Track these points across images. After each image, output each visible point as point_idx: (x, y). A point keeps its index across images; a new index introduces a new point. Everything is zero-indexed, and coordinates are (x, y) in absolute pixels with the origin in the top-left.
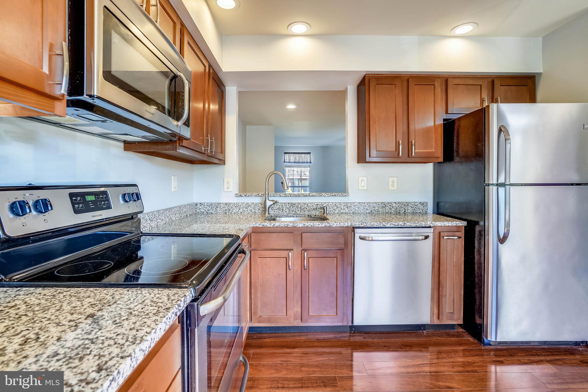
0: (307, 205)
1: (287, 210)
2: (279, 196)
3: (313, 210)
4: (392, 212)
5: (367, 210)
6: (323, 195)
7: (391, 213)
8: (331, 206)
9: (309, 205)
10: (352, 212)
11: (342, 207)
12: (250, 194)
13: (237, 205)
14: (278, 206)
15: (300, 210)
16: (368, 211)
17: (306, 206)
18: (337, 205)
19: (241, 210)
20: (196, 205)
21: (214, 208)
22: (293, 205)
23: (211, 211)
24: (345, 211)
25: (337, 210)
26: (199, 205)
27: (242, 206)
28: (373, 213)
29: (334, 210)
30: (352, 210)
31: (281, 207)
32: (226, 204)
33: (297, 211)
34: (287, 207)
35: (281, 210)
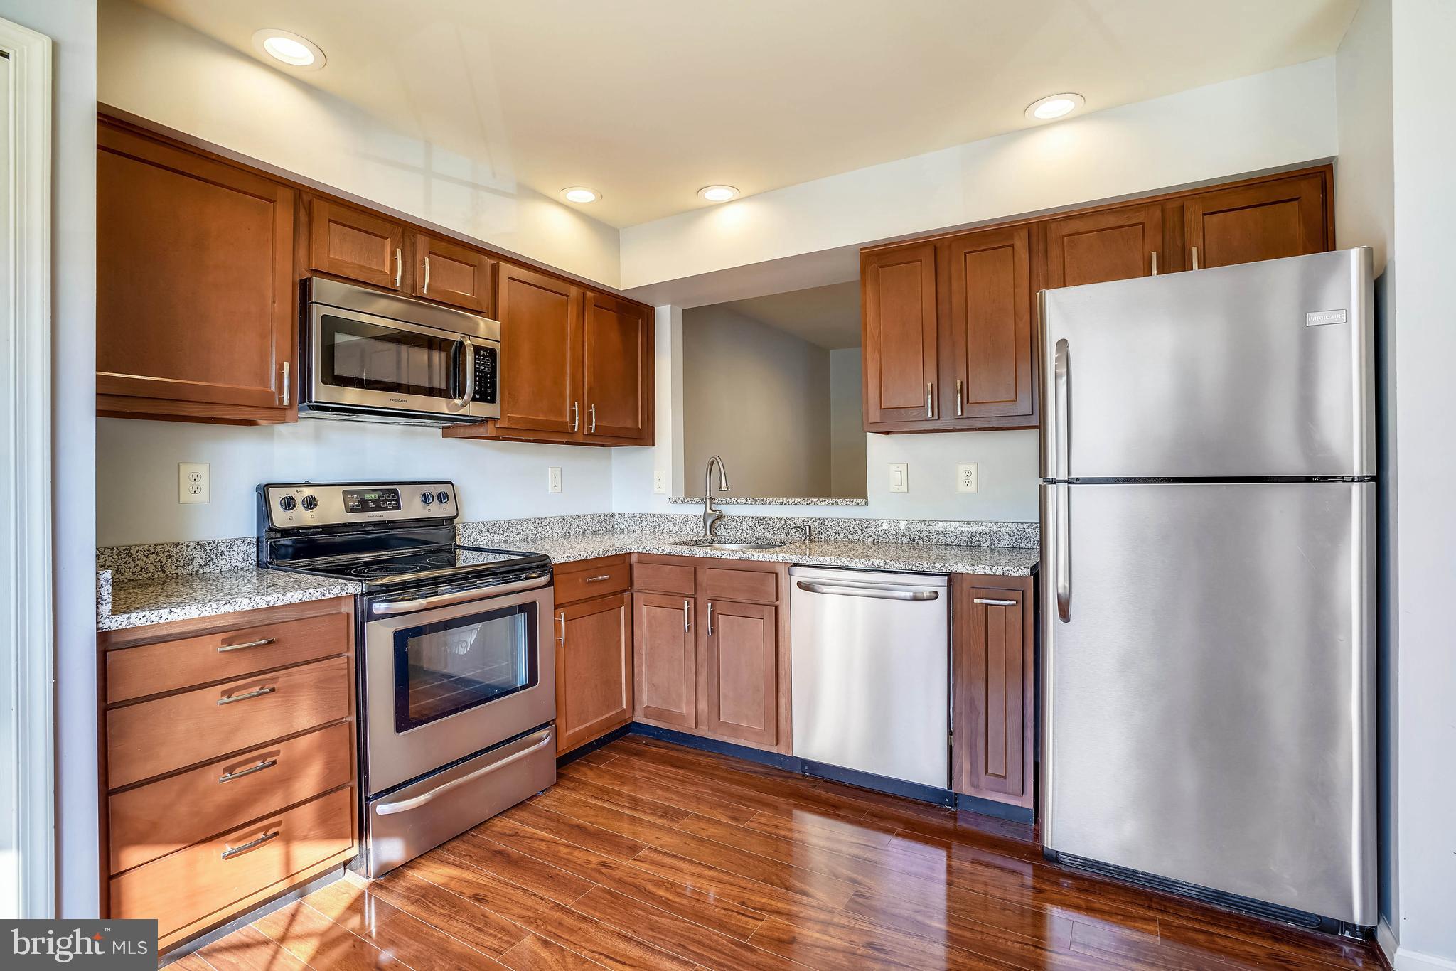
0: (785, 522)
1: (750, 531)
2: (735, 503)
3: (795, 533)
4: (961, 543)
5: (903, 536)
6: (813, 503)
7: (958, 546)
8: (829, 526)
9: (789, 522)
10: (871, 539)
11: (851, 529)
12: (690, 499)
13: (670, 519)
14: (734, 523)
15: (772, 532)
16: (905, 540)
17: (782, 522)
18: (841, 523)
19: (677, 528)
20: (613, 516)
21: (638, 522)
22: (759, 520)
23: (633, 528)
24: (857, 538)
25: (842, 534)
26: (616, 517)
27: (678, 521)
28: (917, 544)
29: (835, 533)
30: (871, 536)
31: (739, 524)
32: (654, 516)
33: (767, 533)
34: (750, 524)
35: (740, 531)
